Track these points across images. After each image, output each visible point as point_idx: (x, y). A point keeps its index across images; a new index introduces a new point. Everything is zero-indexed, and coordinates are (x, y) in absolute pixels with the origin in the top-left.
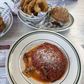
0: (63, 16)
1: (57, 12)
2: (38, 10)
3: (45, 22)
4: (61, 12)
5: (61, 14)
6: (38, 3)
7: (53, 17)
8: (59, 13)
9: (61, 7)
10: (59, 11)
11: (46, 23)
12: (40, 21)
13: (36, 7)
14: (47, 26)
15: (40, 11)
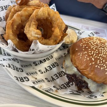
0: (101, 66)
1: (86, 50)
2: (31, 35)
3: (53, 65)
4: (99, 53)
5: (96, 59)
6: (37, 15)
7: (72, 61)
8: (92, 55)
9: (100, 40)
10: (92, 50)
11: (55, 70)
12: (44, 60)
13: (30, 26)
14: (54, 77)
15: (38, 38)
